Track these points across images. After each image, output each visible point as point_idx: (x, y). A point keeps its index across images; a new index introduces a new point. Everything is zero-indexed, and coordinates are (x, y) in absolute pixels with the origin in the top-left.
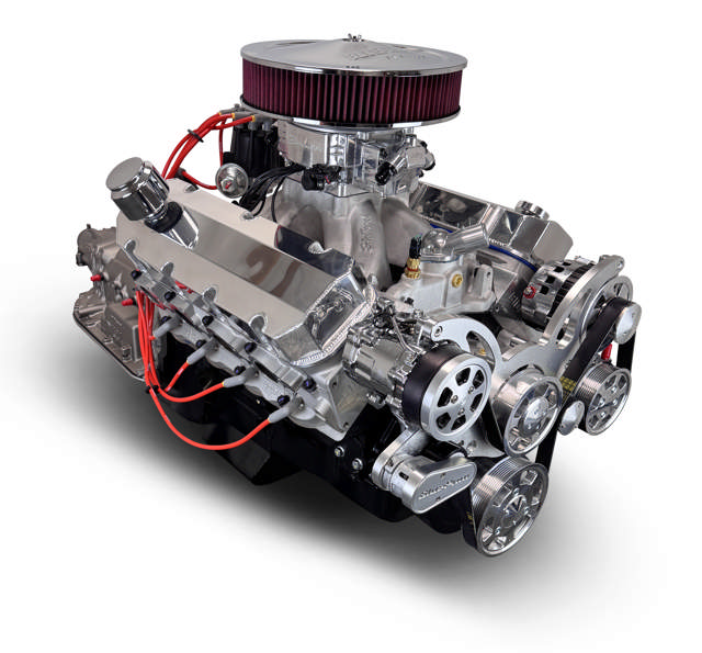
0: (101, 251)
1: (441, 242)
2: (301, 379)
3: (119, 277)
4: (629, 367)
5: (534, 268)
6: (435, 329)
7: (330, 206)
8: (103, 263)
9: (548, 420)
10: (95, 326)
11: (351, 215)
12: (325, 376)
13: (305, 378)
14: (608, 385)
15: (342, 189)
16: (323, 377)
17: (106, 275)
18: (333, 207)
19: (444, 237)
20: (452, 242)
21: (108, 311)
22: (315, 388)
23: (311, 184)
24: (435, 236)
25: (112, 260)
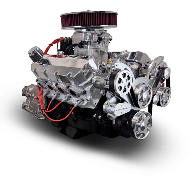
0: (29, 89)
1: (116, 56)
2: (82, 92)
3: (34, 94)
4: (170, 87)
5: (141, 65)
6: (115, 65)
7: (86, 52)
8: (29, 92)
9: (149, 99)
10: (28, 108)
11: (92, 53)
12: (88, 88)
13: (83, 91)
14: (165, 92)
15: (89, 47)
16: (88, 89)
17: (30, 95)
18: (87, 52)
19: (116, 55)
20: (119, 56)
21: (31, 103)
22: (86, 93)
23: (81, 46)
24: (114, 55)
25: (31, 91)
